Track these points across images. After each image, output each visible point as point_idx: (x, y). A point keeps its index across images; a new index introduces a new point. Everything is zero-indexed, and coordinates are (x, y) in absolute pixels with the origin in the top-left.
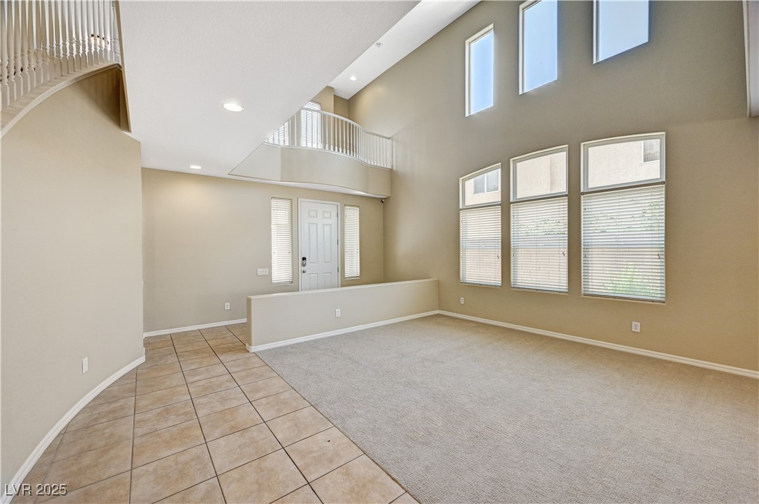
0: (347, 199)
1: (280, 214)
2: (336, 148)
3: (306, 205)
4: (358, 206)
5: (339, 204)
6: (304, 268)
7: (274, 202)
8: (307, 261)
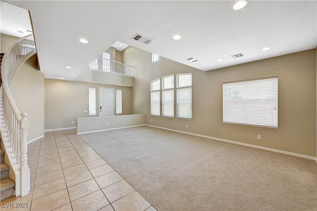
0: (117, 87)
1: (92, 92)
2: (113, 71)
3: (101, 90)
4: (121, 90)
5: (114, 89)
6: (101, 110)
7: (90, 89)
8: (102, 108)
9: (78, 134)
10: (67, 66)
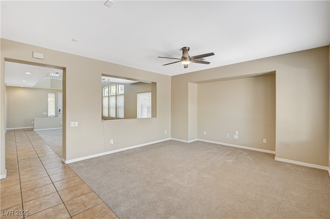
6: (59, 113)
7: (49, 94)
8: (60, 111)
9: (34, 130)
10: (26, 72)
